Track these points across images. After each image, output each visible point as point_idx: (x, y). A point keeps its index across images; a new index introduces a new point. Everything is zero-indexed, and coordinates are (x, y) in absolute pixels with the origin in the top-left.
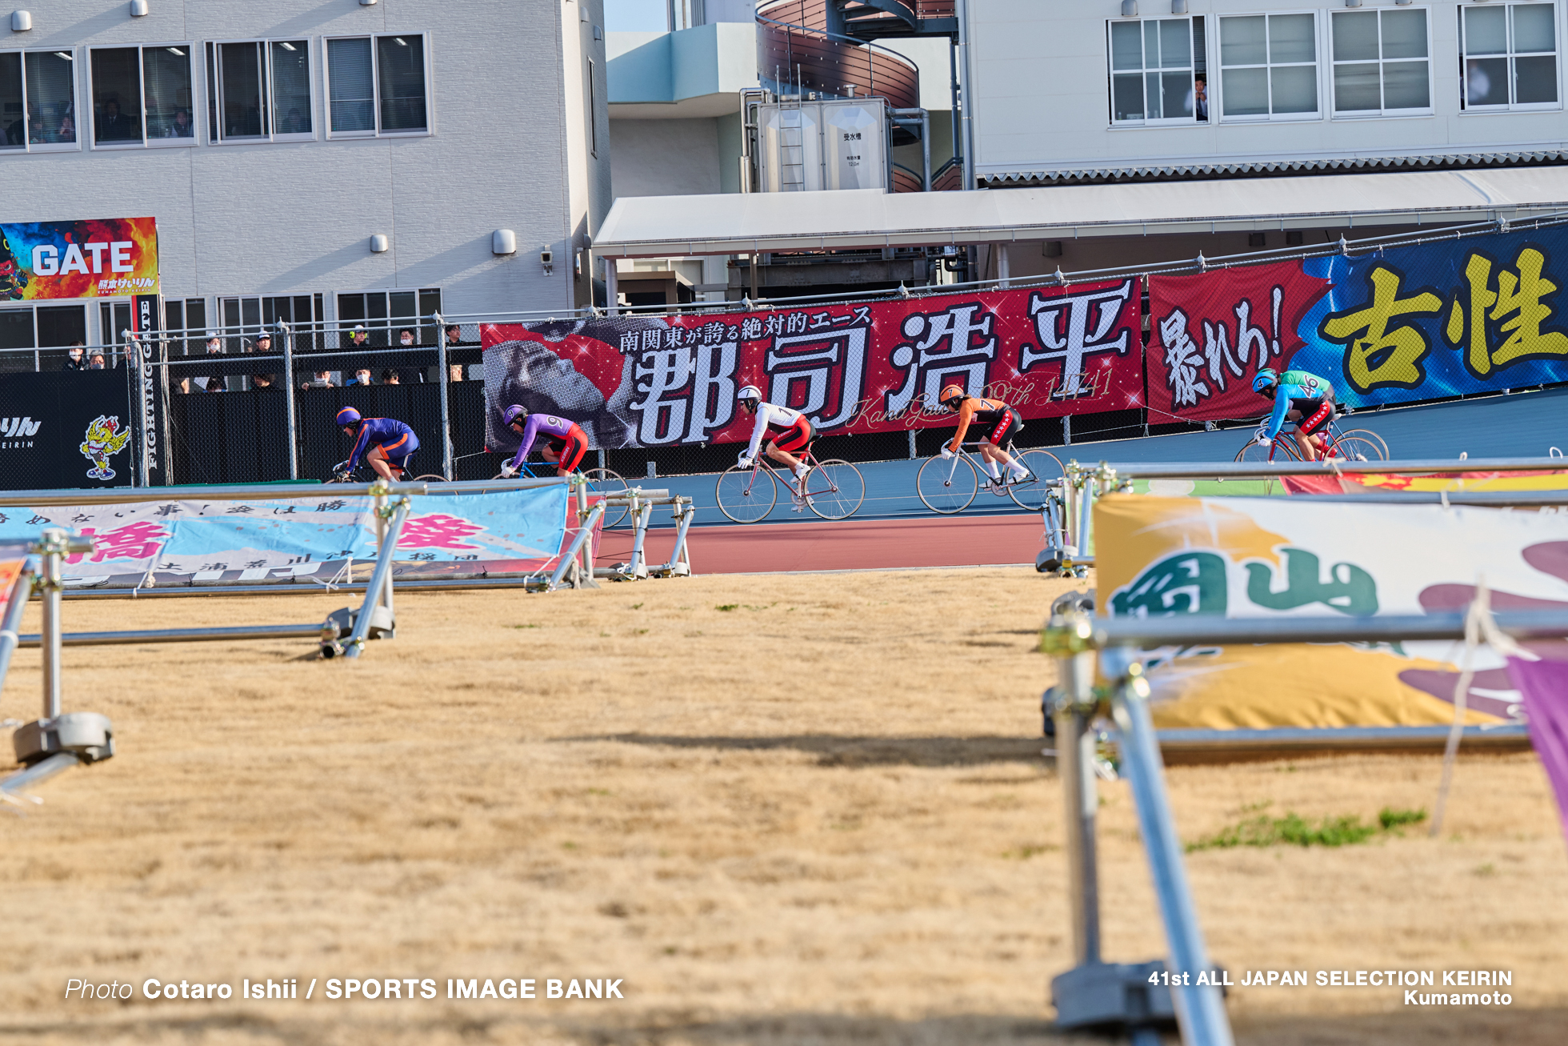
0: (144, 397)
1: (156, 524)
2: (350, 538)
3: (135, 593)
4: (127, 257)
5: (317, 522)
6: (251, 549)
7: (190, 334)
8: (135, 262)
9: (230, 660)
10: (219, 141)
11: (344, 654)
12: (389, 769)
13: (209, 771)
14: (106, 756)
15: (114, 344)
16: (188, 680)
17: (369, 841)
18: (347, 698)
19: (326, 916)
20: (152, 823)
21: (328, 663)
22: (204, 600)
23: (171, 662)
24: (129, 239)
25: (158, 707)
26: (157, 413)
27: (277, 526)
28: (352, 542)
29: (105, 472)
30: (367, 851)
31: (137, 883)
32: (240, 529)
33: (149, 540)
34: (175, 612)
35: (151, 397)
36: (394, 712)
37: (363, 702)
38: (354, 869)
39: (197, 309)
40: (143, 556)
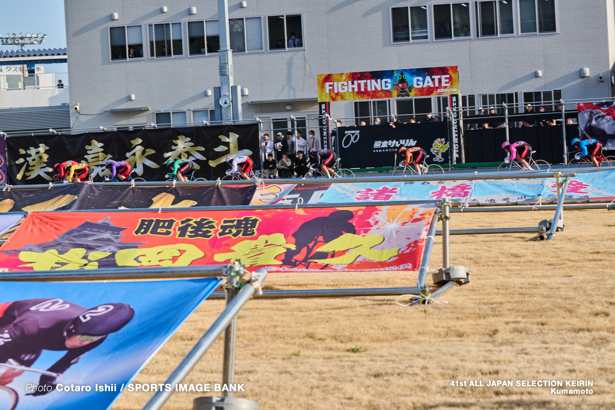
0: (454, 131)
1: (468, 184)
2: (540, 189)
3: (462, 210)
4: (447, 80)
5: (528, 184)
6: (504, 194)
7: (470, 108)
8: (450, 82)
9: (505, 241)
10: (480, 37)
11: (547, 239)
12: (575, 289)
13: (507, 289)
14: (467, 282)
15: (442, 112)
16: (490, 249)
17: (575, 322)
18: (552, 257)
19: (566, 356)
20: (490, 312)
21: (542, 242)
22: (487, 213)
23: (483, 241)
24: (448, 74)
25: (482, 260)
26: (459, 137)
27: (513, 185)
28: (541, 191)
29: (440, 159)
30: (577, 327)
31: (491, 339)
32: (499, 186)
33: (466, 190)
34: (479, 218)
35: (456, 131)
36: (571, 264)
37: (559, 259)
38: (573, 334)
39: (472, 98)
40: (464, 196)
